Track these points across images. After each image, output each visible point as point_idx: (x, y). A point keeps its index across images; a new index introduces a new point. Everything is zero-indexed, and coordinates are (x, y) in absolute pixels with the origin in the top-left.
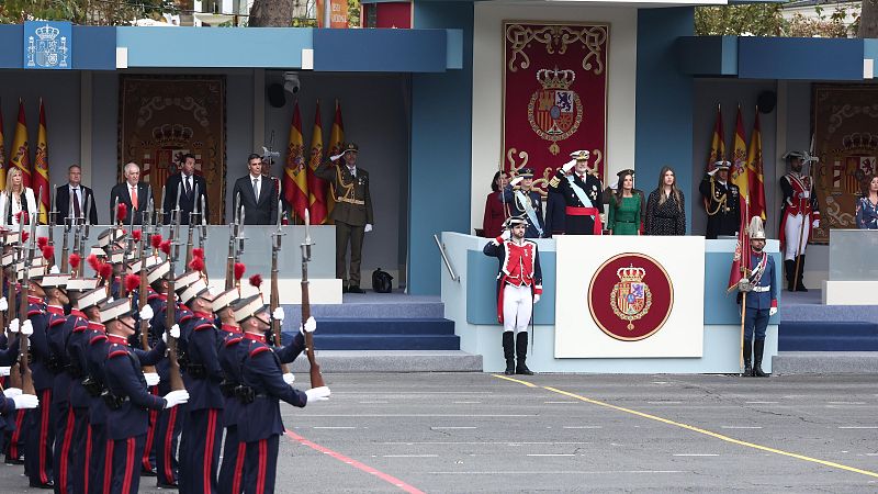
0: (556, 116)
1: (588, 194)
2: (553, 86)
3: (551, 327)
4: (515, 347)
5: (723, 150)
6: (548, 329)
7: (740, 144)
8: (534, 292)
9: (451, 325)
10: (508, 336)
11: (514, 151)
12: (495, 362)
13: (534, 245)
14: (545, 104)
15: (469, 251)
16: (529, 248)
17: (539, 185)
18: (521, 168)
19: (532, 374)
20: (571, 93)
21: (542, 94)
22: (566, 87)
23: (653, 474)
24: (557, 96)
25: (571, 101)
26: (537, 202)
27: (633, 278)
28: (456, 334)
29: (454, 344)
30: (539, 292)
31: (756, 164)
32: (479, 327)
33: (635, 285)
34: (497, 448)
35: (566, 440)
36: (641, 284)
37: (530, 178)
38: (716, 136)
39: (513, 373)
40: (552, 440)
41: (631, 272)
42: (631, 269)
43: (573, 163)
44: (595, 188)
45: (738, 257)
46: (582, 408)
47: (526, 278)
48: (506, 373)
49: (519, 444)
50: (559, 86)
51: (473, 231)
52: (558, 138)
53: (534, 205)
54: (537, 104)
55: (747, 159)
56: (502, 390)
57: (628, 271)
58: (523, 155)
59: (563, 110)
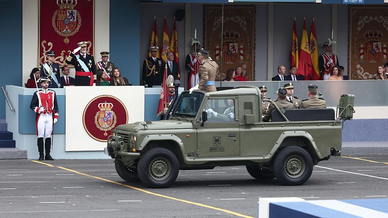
0: (67, 23)
1: (87, 65)
2: (65, 8)
3: (63, 135)
4: (44, 146)
5: (157, 40)
6: (61, 136)
7: (166, 38)
8: (54, 117)
9: (11, 134)
10: (40, 140)
11: (45, 42)
12: (33, 154)
13: (54, 93)
14: (61, 17)
15: (19, 95)
16: (51, 94)
17: (58, 60)
18: (49, 51)
19: (53, 160)
20: (75, 11)
21: (59, 12)
22: (72, 8)
23: (105, 212)
24: (67, 12)
25: (75, 15)
26: (56, 69)
27: (106, 109)
28: (14, 139)
29: (13, 144)
30: (56, 117)
31: (174, 48)
32: (24, 135)
33: (108, 112)
34: (25, 199)
35: (63, 194)
36: (111, 112)
37: (53, 56)
38: (153, 33)
39: (43, 160)
40: (55, 195)
41: (106, 105)
42: (106, 104)
43: (79, 48)
44: (90, 61)
45: (162, 96)
46: (75, 177)
47: (49, 110)
48: (39, 160)
49: (37, 197)
50: (69, 8)
51: (23, 85)
52: (69, 35)
53: (54, 71)
54: (57, 17)
55: (170, 45)
56: (35, 169)
57: (104, 105)
58: (50, 44)
59: (71, 20)
